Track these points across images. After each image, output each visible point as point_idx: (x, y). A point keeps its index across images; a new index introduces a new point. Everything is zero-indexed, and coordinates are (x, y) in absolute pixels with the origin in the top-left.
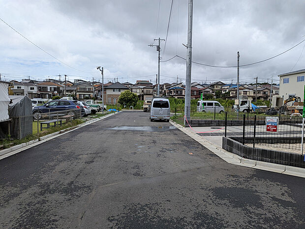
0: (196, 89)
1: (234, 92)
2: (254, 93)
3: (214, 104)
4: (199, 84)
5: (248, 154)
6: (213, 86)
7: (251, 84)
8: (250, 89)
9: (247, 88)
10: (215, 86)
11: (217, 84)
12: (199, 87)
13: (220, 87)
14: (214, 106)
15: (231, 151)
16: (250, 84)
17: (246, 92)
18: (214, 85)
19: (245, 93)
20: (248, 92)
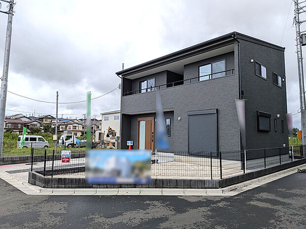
0: (21, 122)
1: (64, 127)
2: (83, 128)
3: (37, 139)
4: (24, 117)
5: (47, 184)
6: (41, 119)
7: (82, 120)
8: (79, 124)
9: (77, 123)
10: (44, 120)
11: (46, 117)
12: (24, 120)
13: (49, 120)
14: (37, 141)
15: (35, 184)
16: (80, 120)
17: (76, 126)
18: (43, 118)
19: (74, 127)
20: (77, 127)
